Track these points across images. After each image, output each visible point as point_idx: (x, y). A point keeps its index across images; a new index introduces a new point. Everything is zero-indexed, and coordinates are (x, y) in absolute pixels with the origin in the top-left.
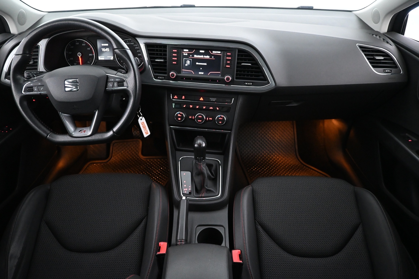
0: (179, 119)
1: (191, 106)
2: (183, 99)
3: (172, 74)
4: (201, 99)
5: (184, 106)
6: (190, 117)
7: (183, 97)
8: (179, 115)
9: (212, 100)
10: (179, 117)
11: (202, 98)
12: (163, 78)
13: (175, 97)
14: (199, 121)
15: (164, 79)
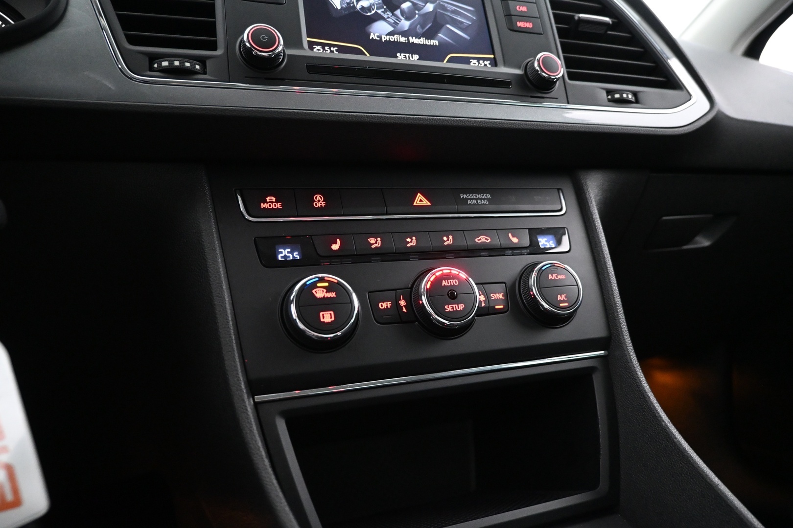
0: (327, 317)
1: (372, 241)
2: (320, 212)
3: (255, 35)
4: (417, 202)
5: (335, 247)
6: (384, 305)
7: (319, 201)
8: (320, 293)
9: (475, 202)
10: (325, 304)
11: (419, 196)
12: (193, 66)
13: (265, 202)
14: (449, 308)
15: (204, 71)
